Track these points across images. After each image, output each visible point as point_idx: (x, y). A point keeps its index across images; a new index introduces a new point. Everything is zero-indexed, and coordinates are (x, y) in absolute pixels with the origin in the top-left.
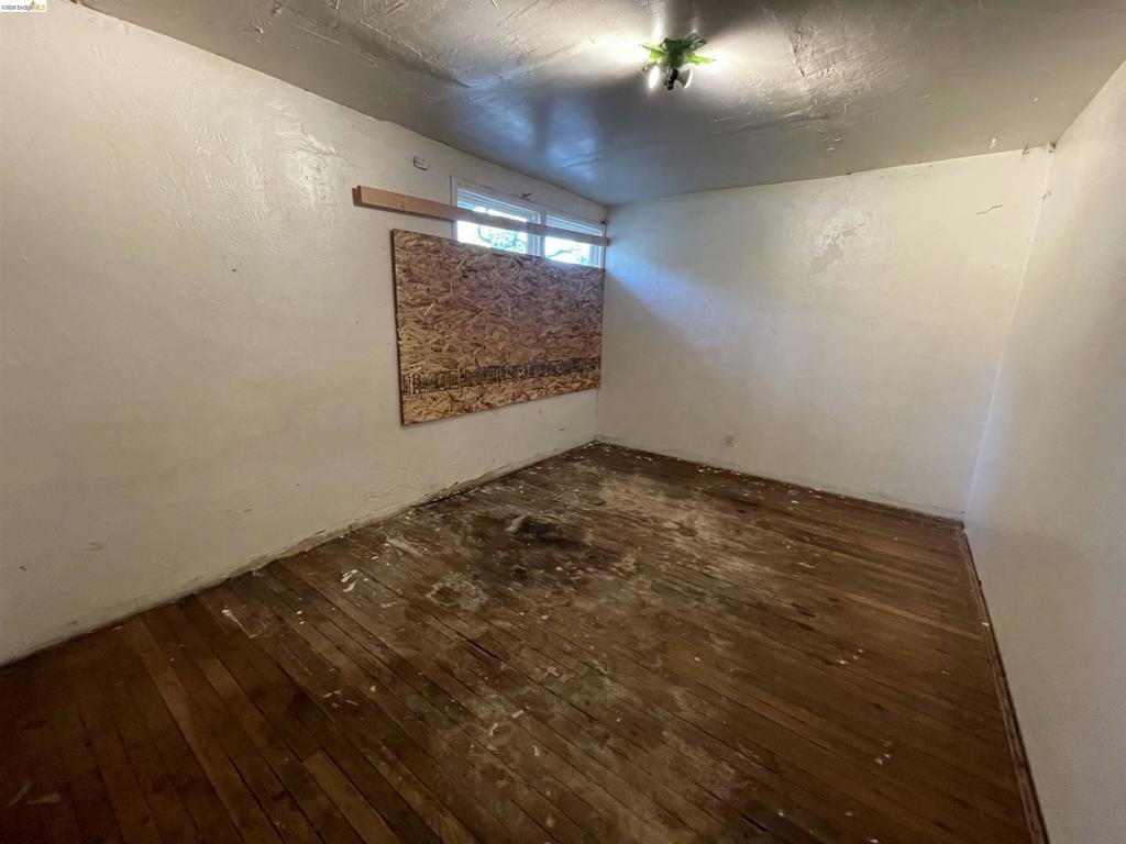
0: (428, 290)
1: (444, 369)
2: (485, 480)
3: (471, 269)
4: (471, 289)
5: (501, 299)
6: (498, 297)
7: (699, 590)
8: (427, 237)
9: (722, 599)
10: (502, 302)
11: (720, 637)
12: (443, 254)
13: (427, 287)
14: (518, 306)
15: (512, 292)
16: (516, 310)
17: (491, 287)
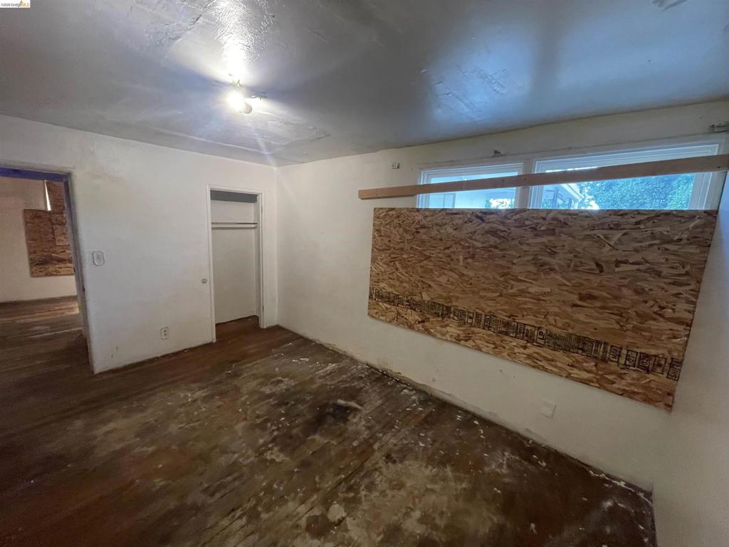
0: (390, 241)
1: (395, 292)
2: (421, 388)
3: (423, 227)
4: (423, 242)
5: (452, 250)
6: (448, 248)
7: (218, 495)
8: (393, 209)
9: (196, 508)
10: (454, 252)
11: (162, 488)
12: (402, 218)
13: (389, 239)
14: (473, 257)
15: (467, 244)
16: (470, 260)
17: (441, 240)
